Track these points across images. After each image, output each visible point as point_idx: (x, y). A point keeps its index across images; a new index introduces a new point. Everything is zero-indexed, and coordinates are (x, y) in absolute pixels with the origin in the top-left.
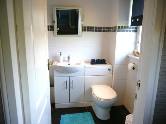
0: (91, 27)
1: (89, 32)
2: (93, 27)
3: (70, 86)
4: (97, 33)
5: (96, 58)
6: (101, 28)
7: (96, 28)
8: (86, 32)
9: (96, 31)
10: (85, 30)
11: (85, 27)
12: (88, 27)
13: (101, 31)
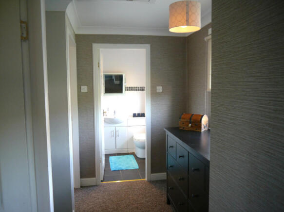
0: (132, 88)
1: (131, 91)
2: (134, 87)
3: (116, 135)
4: (138, 91)
5: (137, 112)
6: (141, 88)
7: (136, 87)
8: (129, 91)
9: (136, 90)
10: (128, 90)
11: (127, 88)
12: (130, 88)
13: (141, 90)
